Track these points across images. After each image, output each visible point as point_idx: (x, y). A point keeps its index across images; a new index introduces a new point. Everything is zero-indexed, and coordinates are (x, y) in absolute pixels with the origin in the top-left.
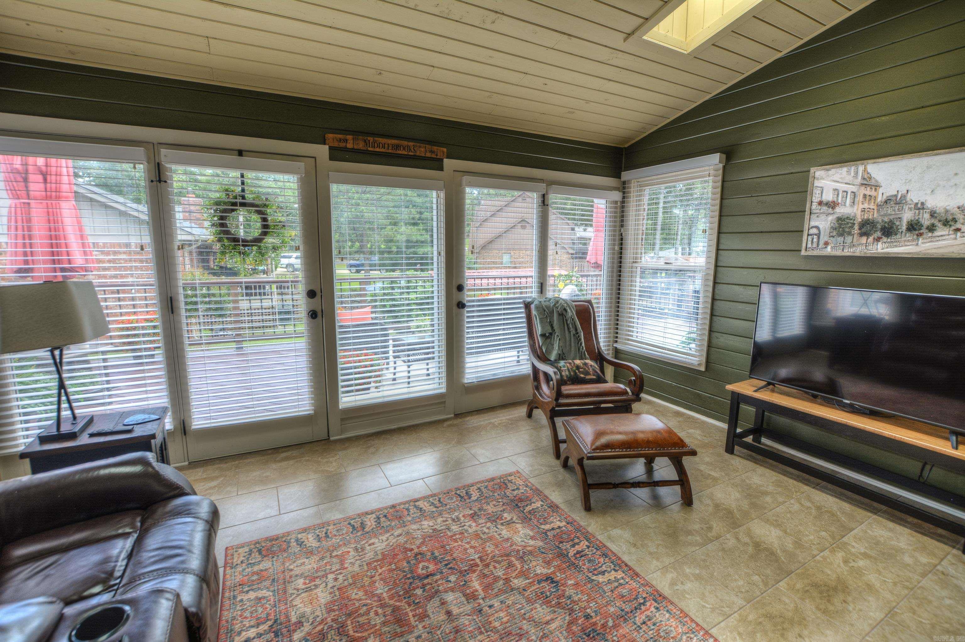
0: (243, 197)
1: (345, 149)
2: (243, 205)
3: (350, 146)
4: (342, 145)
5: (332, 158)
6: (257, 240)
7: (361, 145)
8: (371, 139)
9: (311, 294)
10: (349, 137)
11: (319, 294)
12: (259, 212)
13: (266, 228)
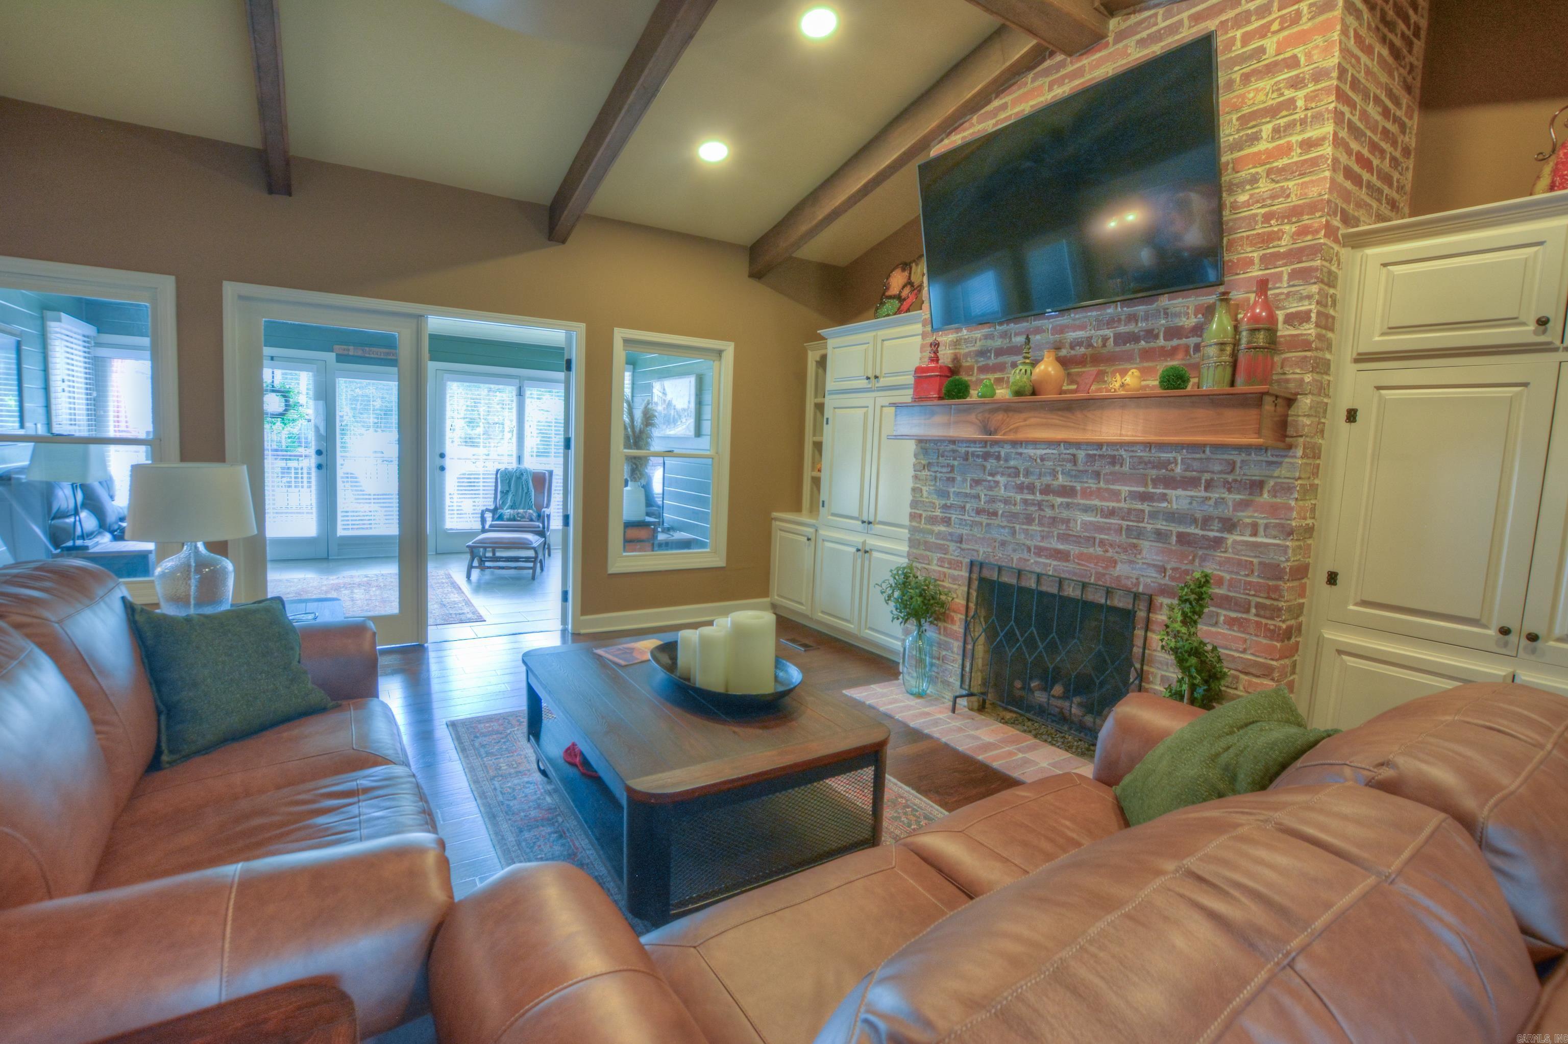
0: (273, 386)
1: (348, 355)
2: (273, 391)
3: (351, 353)
4: (346, 353)
5: (338, 361)
6: (281, 415)
7: (360, 353)
8: (367, 349)
9: (319, 453)
10: (351, 348)
11: (324, 453)
12: (284, 396)
13: (288, 407)
